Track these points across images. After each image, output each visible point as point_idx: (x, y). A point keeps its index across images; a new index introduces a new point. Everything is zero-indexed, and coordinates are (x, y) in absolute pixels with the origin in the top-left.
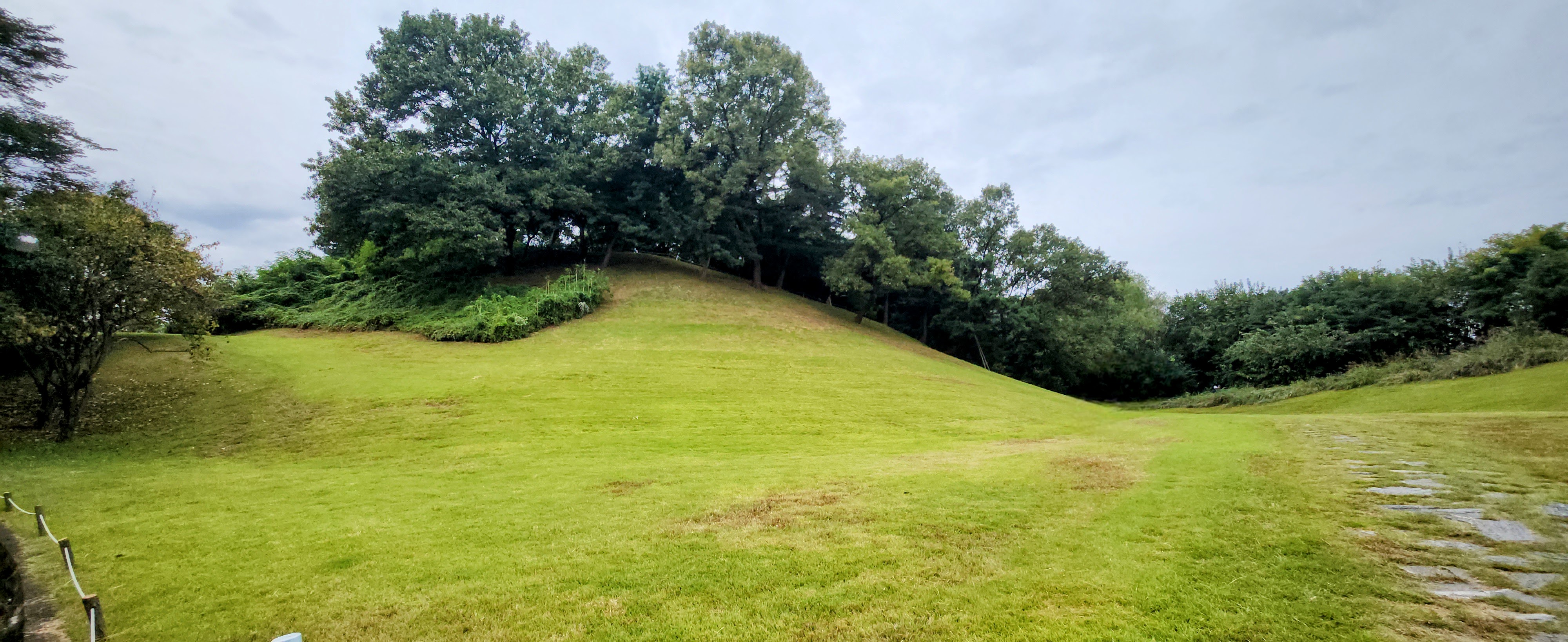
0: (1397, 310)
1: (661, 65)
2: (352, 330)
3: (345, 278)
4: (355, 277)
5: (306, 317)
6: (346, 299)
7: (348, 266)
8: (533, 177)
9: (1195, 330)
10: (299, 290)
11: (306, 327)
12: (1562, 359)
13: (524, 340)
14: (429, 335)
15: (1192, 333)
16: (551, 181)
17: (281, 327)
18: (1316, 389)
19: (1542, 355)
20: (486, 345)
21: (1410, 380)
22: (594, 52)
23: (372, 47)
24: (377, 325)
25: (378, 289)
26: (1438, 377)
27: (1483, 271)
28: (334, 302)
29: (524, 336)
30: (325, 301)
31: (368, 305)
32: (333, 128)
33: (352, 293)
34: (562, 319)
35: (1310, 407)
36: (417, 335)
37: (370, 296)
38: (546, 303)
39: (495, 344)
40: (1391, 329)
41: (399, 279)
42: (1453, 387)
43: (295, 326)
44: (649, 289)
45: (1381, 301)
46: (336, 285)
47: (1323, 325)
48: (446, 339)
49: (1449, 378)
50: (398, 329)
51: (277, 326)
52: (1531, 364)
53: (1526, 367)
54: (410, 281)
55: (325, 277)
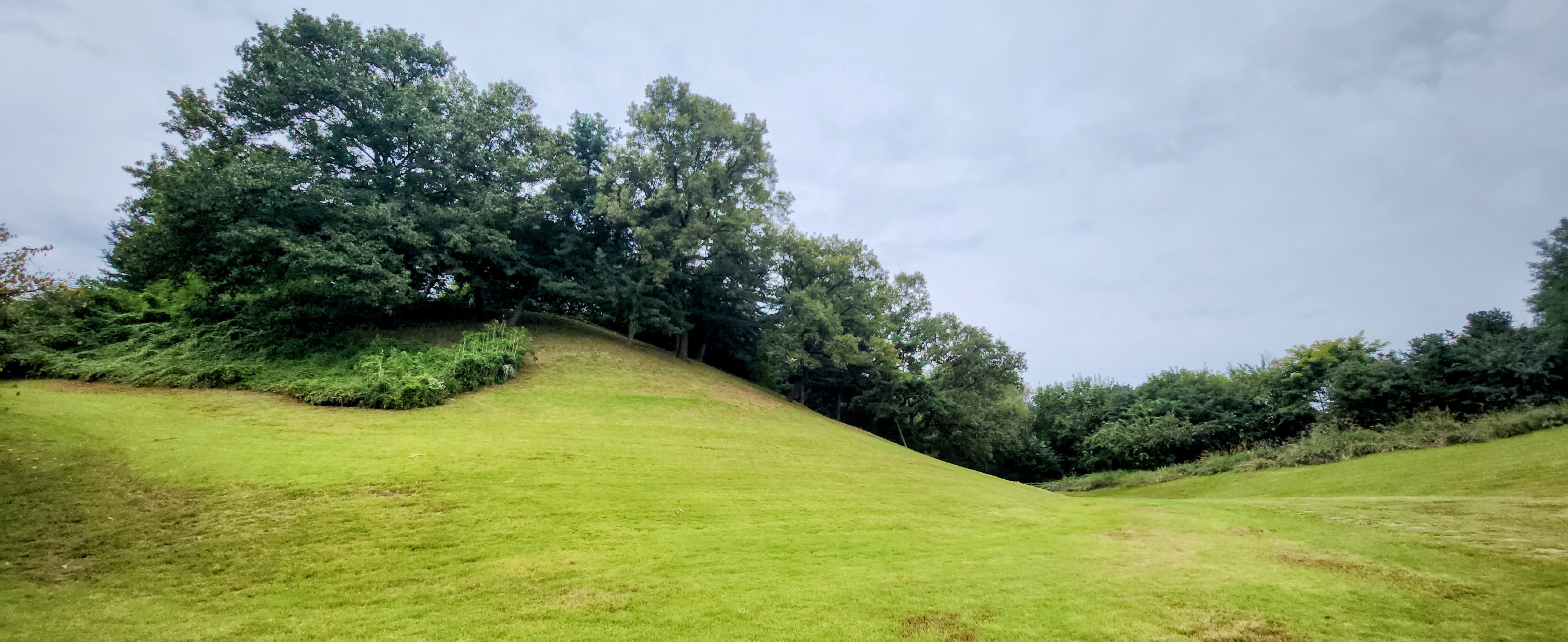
0: (1227, 405)
1: (598, 115)
2: (172, 386)
3: (149, 318)
4: (165, 318)
5: (97, 366)
6: (150, 345)
7: (152, 302)
8: (447, 216)
9: (1058, 419)
10: (79, 330)
11: (95, 378)
12: (1380, 451)
13: (441, 408)
14: (299, 397)
15: (1057, 421)
16: (470, 222)
17: (51, 377)
18: (1181, 474)
19: (1364, 448)
20: (390, 413)
21: (1260, 467)
22: (519, 91)
23: (246, 42)
24: (216, 381)
25: (201, 335)
26: (1282, 465)
27: (1289, 376)
28: (131, 349)
29: (438, 403)
30: (120, 346)
31: (187, 354)
32: (173, 129)
33: (160, 338)
34: (482, 384)
35: (1182, 491)
36: (280, 397)
37: (189, 343)
38: (465, 363)
39: (402, 412)
40: (1226, 422)
41: (233, 324)
42: (1298, 474)
43: (75, 377)
44: (574, 354)
45: (1215, 397)
46: (136, 327)
47: (1170, 417)
48: (327, 403)
49: (1292, 466)
50: (248, 388)
51: (45, 376)
52: (1357, 454)
53: (1352, 458)
54: (249, 327)
55: (120, 316)
